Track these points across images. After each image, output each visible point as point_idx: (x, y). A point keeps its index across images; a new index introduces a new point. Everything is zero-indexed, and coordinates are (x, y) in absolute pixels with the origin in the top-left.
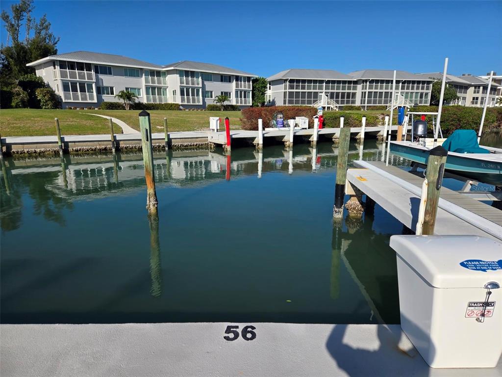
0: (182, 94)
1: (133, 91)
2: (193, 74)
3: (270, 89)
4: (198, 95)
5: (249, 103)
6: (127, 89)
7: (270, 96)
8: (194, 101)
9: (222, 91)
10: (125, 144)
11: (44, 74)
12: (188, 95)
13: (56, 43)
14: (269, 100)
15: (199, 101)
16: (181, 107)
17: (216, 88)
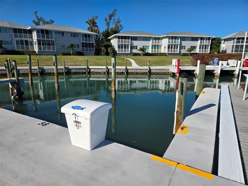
0: (169, 48)
1: (146, 48)
2: (176, 38)
3: (224, 43)
4: (177, 48)
5: (208, 52)
6: (143, 46)
7: (223, 48)
8: (174, 51)
9: (192, 46)
10: (131, 71)
11: (113, 42)
12: (172, 48)
13: (122, 29)
14: (223, 50)
15: (177, 51)
16: (167, 54)
17: (188, 44)
